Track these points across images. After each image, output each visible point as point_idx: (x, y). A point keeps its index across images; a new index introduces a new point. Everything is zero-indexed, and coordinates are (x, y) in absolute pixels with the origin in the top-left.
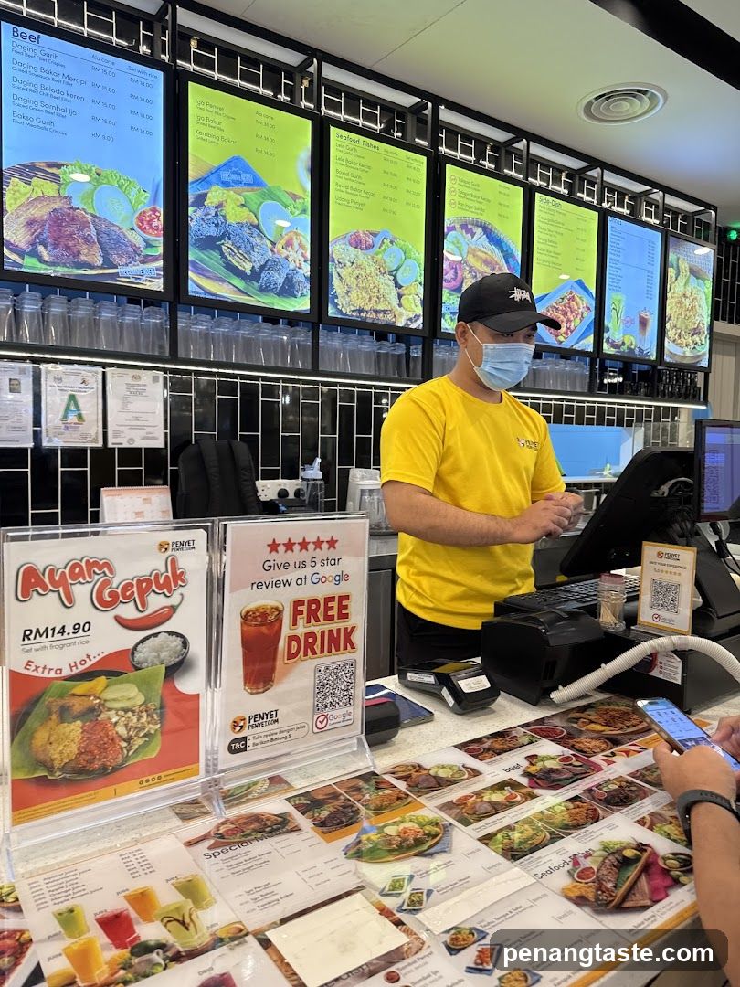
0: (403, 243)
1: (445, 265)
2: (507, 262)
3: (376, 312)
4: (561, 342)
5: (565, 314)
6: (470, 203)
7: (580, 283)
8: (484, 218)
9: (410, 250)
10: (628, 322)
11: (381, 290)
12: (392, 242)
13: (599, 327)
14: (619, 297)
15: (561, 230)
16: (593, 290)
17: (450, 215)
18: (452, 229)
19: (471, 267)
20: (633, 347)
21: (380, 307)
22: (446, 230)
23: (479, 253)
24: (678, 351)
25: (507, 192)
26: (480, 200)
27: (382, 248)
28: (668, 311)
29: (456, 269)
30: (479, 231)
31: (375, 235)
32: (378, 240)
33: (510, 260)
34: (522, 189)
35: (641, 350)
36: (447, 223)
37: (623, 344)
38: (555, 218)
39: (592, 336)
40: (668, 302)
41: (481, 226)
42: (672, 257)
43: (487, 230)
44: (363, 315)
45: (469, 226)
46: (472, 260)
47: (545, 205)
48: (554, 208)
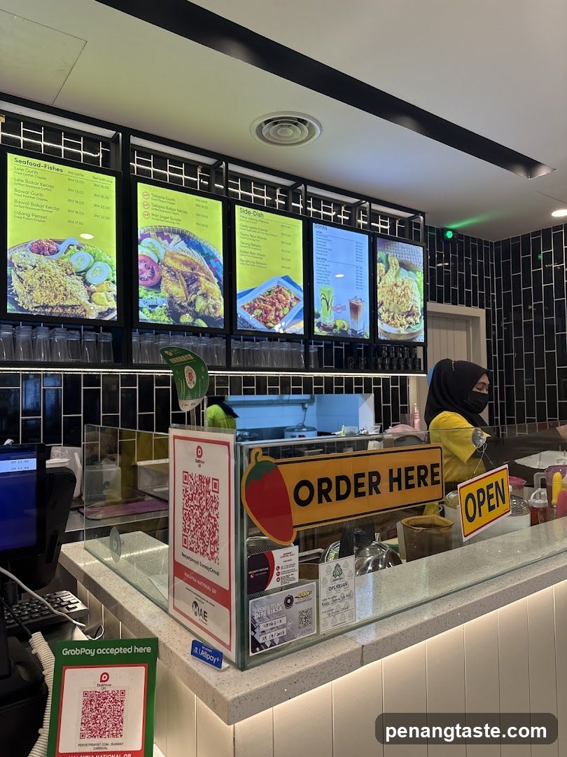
0: (91, 249)
1: (141, 266)
2: (209, 264)
3: (63, 307)
4: (270, 328)
5: (273, 304)
6: (165, 215)
7: (287, 279)
8: (181, 226)
9: (100, 255)
10: (339, 309)
11: (69, 289)
12: (79, 248)
13: (309, 314)
14: (328, 289)
15: (264, 236)
16: (301, 284)
17: (143, 224)
18: (145, 236)
19: (169, 268)
20: (345, 329)
21: (67, 303)
22: (139, 237)
23: (177, 256)
24: (393, 330)
25: (204, 204)
26: (176, 212)
27: (69, 253)
28: (379, 298)
29: (153, 269)
30: (176, 238)
31: (60, 242)
32: (63, 247)
33: (212, 261)
34: (221, 202)
35: (353, 331)
36: (140, 231)
37: (335, 326)
38: (257, 226)
39: (303, 321)
40: (378, 291)
41: (178, 233)
42: (380, 255)
43: (184, 236)
44: (48, 311)
45: (165, 234)
46: (170, 262)
47: (247, 216)
48: (257, 218)
